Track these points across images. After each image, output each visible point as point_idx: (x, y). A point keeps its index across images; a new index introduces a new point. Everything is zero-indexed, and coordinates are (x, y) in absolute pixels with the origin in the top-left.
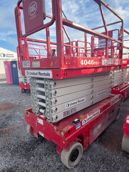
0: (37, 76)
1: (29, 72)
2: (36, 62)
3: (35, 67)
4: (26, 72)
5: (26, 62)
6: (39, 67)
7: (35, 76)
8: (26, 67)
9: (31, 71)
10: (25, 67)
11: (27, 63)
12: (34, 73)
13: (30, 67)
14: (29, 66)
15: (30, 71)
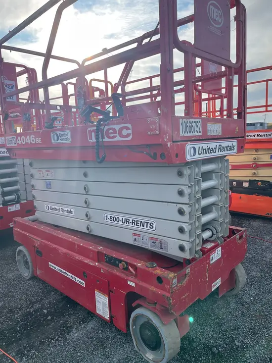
0: (215, 154)
1: (197, 147)
2: (216, 125)
3: (213, 134)
4: (191, 148)
5: (191, 120)
6: (220, 134)
7: (213, 155)
8: (191, 134)
9: (203, 145)
10: (186, 135)
11: (194, 125)
12: (209, 148)
13: (201, 134)
14: (200, 132)
15: (200, 146)
